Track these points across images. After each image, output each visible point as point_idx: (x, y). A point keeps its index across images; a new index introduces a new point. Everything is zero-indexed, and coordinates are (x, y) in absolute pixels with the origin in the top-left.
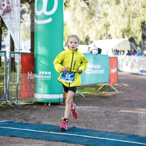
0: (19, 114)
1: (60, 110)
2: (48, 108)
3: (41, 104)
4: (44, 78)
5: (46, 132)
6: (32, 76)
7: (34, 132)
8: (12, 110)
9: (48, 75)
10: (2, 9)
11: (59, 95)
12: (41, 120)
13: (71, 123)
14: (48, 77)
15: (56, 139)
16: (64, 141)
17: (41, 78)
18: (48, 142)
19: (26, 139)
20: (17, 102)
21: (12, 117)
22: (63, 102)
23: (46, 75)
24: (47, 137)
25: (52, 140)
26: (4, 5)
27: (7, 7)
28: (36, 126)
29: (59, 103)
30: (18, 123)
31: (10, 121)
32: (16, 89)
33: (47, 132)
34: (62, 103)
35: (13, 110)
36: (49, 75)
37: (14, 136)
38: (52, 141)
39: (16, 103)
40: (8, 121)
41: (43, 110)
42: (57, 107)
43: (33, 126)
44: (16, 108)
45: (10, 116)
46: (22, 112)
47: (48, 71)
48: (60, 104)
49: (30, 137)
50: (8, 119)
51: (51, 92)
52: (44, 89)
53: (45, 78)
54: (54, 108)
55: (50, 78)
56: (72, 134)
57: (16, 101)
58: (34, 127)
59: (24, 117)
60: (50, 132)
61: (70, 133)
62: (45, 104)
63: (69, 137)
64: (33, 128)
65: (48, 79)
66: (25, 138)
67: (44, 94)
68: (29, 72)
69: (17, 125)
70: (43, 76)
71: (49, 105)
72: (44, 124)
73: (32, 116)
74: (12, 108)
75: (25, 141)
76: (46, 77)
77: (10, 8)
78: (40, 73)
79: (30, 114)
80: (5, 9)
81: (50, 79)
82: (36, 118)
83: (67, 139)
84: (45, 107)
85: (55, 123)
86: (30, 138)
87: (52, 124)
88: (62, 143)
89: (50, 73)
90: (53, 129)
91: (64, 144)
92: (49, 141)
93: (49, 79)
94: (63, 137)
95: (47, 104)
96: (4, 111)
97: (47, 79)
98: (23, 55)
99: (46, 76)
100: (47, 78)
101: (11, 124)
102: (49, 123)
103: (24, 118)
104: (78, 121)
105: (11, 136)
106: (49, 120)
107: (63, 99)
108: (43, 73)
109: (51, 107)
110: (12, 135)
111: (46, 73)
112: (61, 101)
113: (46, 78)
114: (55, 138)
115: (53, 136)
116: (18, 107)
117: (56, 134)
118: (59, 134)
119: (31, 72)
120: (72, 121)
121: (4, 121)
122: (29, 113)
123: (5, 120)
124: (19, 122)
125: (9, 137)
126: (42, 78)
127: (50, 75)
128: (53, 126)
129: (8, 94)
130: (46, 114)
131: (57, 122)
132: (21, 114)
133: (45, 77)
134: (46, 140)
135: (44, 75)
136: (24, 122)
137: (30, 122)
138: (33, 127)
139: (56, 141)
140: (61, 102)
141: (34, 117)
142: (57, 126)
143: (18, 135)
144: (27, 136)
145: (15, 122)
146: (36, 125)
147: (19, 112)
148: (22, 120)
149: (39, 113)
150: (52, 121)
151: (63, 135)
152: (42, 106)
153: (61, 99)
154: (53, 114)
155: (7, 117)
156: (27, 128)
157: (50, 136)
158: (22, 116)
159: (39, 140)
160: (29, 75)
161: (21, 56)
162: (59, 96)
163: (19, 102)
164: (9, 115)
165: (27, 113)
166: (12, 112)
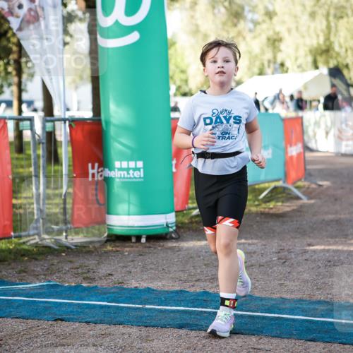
0: (71, 265)
1: (169, 251)
2: (140, 248)
3: (123, 239)
4: (127, 178)
5: (137, 306)
6: (98, 172)
7: (109, 307)
8: (55, 258)
9: (136, 169)
10: (18, 17)
11: (164, 216)
12: (126, 278)
13: (196, 281)
14: (137, 174)
15: (163, 321)
16: (181, 327)
17: (121, 178)
18: (143, 329)
19: (92, 325)
20: (66, 238)
21: (55, 273)
22: (175, 231)
23: (131, 169)
24: (141, 317)
25: (152, 324)
26: (20, 7)
27: (30, 10)
28: (113, 293)
29: (167, 234)
30: (70, 287)
31: (51, 283)
32: (62, 206)
33: (140, 306)
34: (173, 235)
35: (57, 256)
36: (139, 169)
37: (62, 320)
38: (153, 326)
39: (64, 240)
40: (47, 285)
41: (129, 254)
42: (161, 244)
43: (105, 294)
44: (64, 252)
45: (50, 272)
46: (78, 261)
47: (136, 160)
48: (168, 237)
49: (100, 319)
50: (46, 280)
51: (145, 210)
52: (129, 203)
53: (129, 176)
54: (155, 248)
55: (142, 176)
56: (200, 309)
57: (64, 234)
58: (109, 295)
59: (83, 273)
60: (147, 306)
61: (195, 307)
62: (134, 240)
63: (192, 316)
64: (107, 299)
65: (137, 180)
66: (88, 323)
67: (129, 215)
68: (90, 165)
69: (68, 292)
70: (125, 173)
71: (143, 240)
72: (133, 286)
73: (104, 270)
74: (56, 252)
75: (90, 331)
76: (133, 174)
77: (36, 12)
78: (117, 164)
79: (98, 264)
80: (25, 15)
81: (142, 180)
82: (113, 273)
83: (189, 322)
84: (132, 247)
85: (160, 284)
86: (102, 322)
87: (151, 286)
88: (176, 330)
89: (140, 164)
90: (155, 298)
91: (183, 332)
92: (147, 327)
93: (140, 178)
94: (178, 315)
95: (139, 238)
96: (36, 259)
97: (134, 180)
98: (75, 123)
99: (131, 172)
100: (135, 178)
101: (54, 290)
102: (145, 285)
103: (85, 275)
104: (212, 275)
105: (55, 320)
106: (145, 277)
107: (177, 226)
108: (125, 164)
109: (148, 245)
110: (57, 317)
111: (132, 164)
112: (171, 230)
113: (132, 176)
114: (160, 320)
115: (154, 314)
116: (70, 250)
117: (161, 311)
118: (168, 310)
119: (96, 165)
120: (198, 277)
121: (37, 285)
122: (97, 262)
123: (40, 282)
124: (73, 284)
125: (50, 322)
126: (122, 176)
127: (142, 170)
128: (153, 290)
129: (42, 219)
130: (136, 263)
131: (164, 282)
132: (77, 265)
133: (128, 174)
134: (139, 326)
135: (128, 170)
136: (84, 285)
137: (98, 284)
138: (105, 296)
139: (162, 328)
140: (172, 232)
141: (109, 272)
142: (164, 291)
143: (72, 316)
144: (94, 317)
145: (62, 286)
146: (112, 291)
147: (71, 262)
148: (79, 279)
149: (119, 262)
150: (152, 279)
151: (178, 311)
152: (127, 244)
153: (170, 225)
154: (152, 263)
155: (44, 275)
156: (92, 299)
157: (148, 316)
158: (80, 271)
159: (121, 326)
160: (91, 171)
161: (70, 126)
162: (166, 219)
163: (69, 237)
164: (48, 269)
165: (91, 262)
166: (55, 261)
